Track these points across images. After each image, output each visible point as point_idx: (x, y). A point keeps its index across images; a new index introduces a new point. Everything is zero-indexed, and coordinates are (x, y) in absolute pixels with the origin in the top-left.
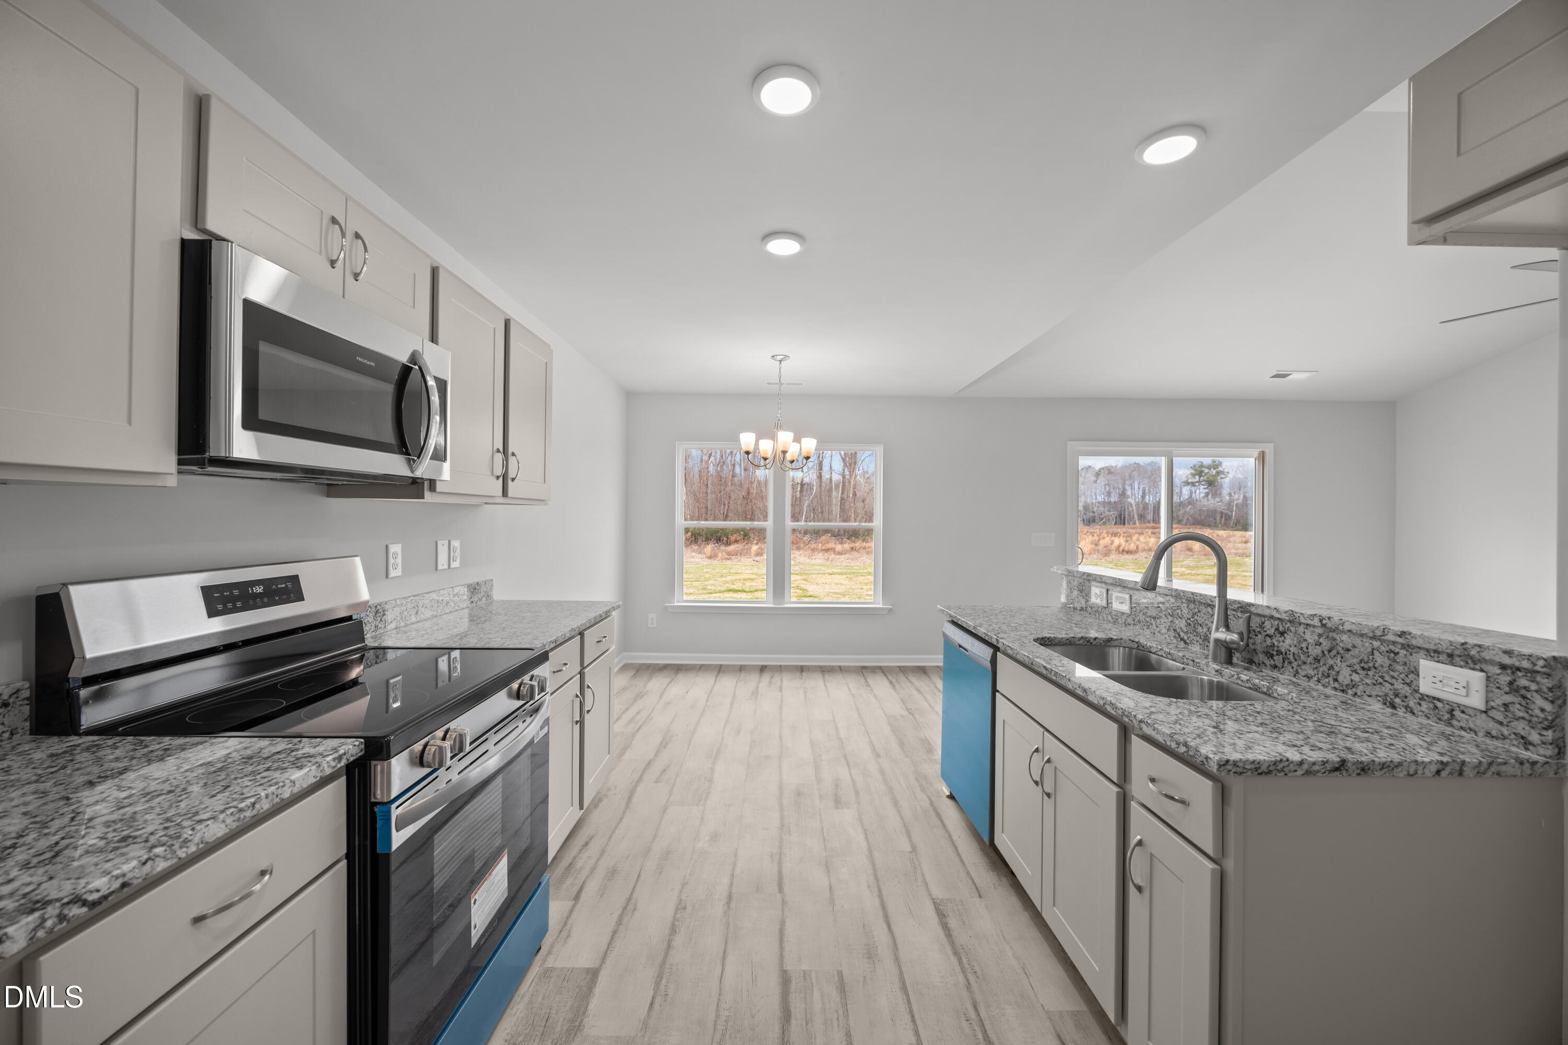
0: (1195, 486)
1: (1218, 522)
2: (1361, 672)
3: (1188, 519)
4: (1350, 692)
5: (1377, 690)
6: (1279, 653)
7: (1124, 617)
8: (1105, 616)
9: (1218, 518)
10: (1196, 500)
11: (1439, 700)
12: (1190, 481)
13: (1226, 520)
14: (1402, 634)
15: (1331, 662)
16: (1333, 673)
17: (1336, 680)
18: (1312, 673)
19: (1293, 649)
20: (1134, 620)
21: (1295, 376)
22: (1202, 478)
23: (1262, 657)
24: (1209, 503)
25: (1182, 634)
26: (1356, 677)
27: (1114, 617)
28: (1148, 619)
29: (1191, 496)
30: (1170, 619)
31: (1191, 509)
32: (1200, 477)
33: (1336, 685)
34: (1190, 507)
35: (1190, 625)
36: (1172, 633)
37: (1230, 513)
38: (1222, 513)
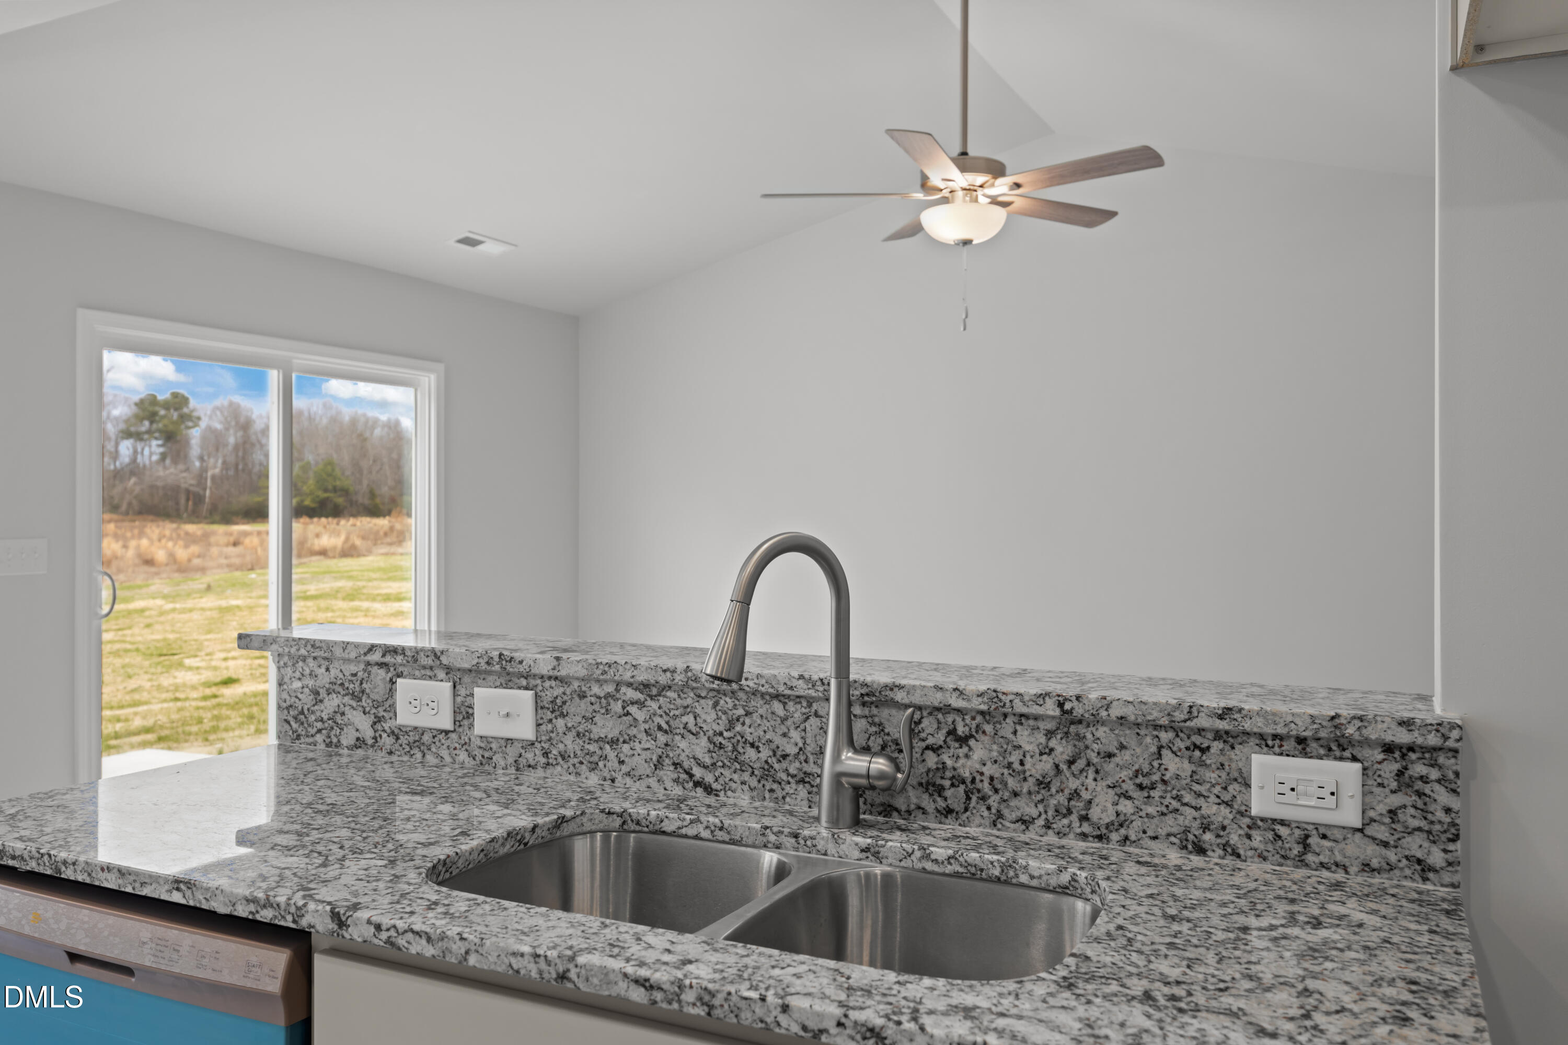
0: (141, 440)
1: (182, 507)
2: (1136, 794)
3: (130, 504)
4: (1115, 837)
5: (1170, 824)
6: (957, 781)
7: (512, 752)
8: (444, 753)
9: (183, 501)
10: (144, 466)
11: (1283, 823)
12: (133, 429)
13: (195, 504)
14: (1225, 713)
15: (1073, 784)
16: (1077, 805)
17: (1084, 818)
18: (1033, 811)
19: (989, 770)
20: (546, 754)
21: (489, 248)
22: (155, 426)
23: (914, 797)
24: (167, 472)
25: (698, 772)
26: (1126, 807)
27: (478, 753)
28: (593, 747)
29: (134, 460)
30: (662, 738)
31: (135, 484)
32: (152, 423)
33: (1086, 828)
34: (133, 480)
35: (721, 746)
36: (668, 773)
37: (201, 492)
38: (188, 492)
